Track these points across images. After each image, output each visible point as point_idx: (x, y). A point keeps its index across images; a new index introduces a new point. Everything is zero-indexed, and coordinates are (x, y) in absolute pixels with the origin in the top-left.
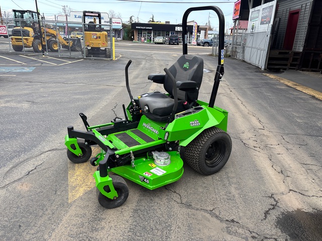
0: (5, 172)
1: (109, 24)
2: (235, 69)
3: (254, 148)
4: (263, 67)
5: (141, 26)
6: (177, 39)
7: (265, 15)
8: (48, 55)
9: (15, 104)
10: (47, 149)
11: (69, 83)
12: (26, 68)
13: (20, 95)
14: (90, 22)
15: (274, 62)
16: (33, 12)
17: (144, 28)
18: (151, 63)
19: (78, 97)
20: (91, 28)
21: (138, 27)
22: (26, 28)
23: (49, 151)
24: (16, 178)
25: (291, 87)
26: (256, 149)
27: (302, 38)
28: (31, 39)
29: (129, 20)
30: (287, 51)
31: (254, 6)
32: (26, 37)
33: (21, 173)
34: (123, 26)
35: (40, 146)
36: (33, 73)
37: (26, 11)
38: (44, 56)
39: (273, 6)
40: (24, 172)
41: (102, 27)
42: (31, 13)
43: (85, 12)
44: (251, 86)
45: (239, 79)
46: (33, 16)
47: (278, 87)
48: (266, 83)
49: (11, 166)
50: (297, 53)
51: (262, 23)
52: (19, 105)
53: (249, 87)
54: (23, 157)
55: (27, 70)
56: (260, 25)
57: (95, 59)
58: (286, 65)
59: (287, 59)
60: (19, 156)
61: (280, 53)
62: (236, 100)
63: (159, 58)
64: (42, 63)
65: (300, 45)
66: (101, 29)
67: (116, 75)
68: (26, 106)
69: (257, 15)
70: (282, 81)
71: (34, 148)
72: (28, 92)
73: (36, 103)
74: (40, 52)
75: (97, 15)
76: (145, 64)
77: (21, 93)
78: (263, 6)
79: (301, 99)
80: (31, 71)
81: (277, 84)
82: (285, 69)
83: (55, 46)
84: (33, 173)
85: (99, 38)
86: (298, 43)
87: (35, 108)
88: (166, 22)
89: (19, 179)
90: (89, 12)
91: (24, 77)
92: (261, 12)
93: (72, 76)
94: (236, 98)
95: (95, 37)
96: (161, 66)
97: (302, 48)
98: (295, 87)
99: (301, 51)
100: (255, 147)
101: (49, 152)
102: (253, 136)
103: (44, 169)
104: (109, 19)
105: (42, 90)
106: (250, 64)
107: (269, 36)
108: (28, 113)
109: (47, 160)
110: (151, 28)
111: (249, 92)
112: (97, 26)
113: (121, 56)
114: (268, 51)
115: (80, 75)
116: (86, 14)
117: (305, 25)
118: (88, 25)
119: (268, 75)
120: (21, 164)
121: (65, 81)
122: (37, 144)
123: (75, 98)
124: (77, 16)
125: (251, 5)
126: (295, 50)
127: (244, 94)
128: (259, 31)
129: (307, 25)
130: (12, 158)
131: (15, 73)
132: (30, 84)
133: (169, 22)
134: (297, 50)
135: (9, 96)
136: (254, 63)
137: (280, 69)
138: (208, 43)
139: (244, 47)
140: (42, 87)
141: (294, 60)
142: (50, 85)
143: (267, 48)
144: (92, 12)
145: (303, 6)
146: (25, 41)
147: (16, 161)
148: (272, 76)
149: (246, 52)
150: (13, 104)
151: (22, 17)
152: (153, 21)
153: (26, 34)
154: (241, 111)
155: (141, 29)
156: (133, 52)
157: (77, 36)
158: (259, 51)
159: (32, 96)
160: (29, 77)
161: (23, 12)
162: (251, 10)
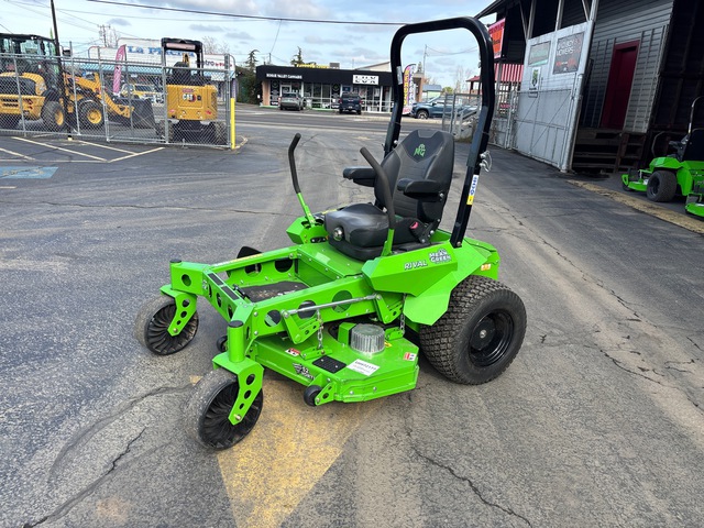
0: (50, 463)
1: (223, 68)
2: (505, 169)
3: (642, 373)
4: (564, 167)
5: (277, 73)
6: (358, 103)
7: (564, 52)
8: (81, 138)
9: (30, 263)
10: (143, 391)
11: (147, 205)
12: (35, 169)
13: (36, 239)
14: (177, 64)
15: (587, 155)
16: (43, 39)
17: (285, 76)
18: (318, 155)
19: (178, 241)
20: (180, 76)
21: (272, 75)
22: (27, 75)
23: (150, 394)
24: (84, 484)
25: (643, 212)
26: (647, 374)
27: (647, 103)
28: (39, 100)
29: (247, 58)
30: (613, 131)
31: (535, 34)
32: (28, 97)
33: (93, 467)
34: (236, 72)
35: (124, 381)
36: (53, 180)
37: (28, 37)
38: (70, 139)
39: (582, 33)
40: (101, 463)
41: (206, 74)
42: (39, 42)
43: (165, 41)
44: (558, 211)
45: (524, 193)
46: (43, 48)
47: (616, 212)
48: (585, 202)
49: (61, 445)
50: (636, 137)
51: (557, 70)
52: (42, 266)
53: (554, 214)
54: (88, 414)
55: (37, 173)
56: (552, 75)
57: (190, 148)
58: (612, 161)
59: (614, 149)
60: (77, 412)
61: (599, 136)
62: (544, 246)
63: (332, 146)
64: (71, 157)
65: (641, 119)
66: (201, 80)
67: (249, 185)
68: (58, 266)
69: (545, 53)
70: (618, 199)
71: (109, 388)
72: (55, 230)
73: (83, 260)
74: (59, 129)
75: (193, 47)
76: (306, 159)
77: (37, 232)
78: (559, 33)
79: (679, 240)
80: (49, 175)
81: (609, 204)
82: (611, 171)
83: (93, 115)
84: (126, 466)
85: (199, 98)
86: (637, 114)
87: (82, 273)
88: (332, 64)
89: (93, 487)
90: (174, 41)
91: (35, 191)
92: (554, 47)
93: (149, 189)
94: (540, 241)
95: (190, 97)
96: (342, 163)
97: (647, 125)
98: (650, 211)
99: (644, 130)
100: (643, 370)
101: (150, 398)
102: (625, 340)
103: (152, 452)
104: (223, 58)
105: (87, 225)
106: (531, 158)
107: (576, 99)
108: (70, 285)
109: (150, 422)
110: (299, 77)
111: (561, 227)
112: (193, 73)
113: (245, 140)
114: (574, 130)
115: (169, 187)
116: (168, 45)
117: (653, 76)
118: (174, 70)
119: (580, 183)
120: (88, 436)
121: (136, 201)
122: (114, 376)
123: (172, 245)
124: (134, 49)
125: (528, 32)
126: (629, 129)
127: (553, 232)
128: (550, 88)
129: (657, 76)
130: (58, 421)
131: (12, 182)
132: (55, 209)
133: (337, 65)
134: (634, 130)
135: (11, 240)
136: (542, 156)
137: (598, 170)
138: (425, 110)
139: (515, 122)
140: (86, 218)
141: (631, 150)
142: (105, 210)
143: (572, 125)
144: (183, 42)
145: (646, 33)
146: (25, 105)
147: (70, 427)
148: (590, 187)
149: (519, 132)
150: (26, 264)
151: (18, 50)
152: (300, 62)
153: (28, 89)
154: (566, 275)
155: (277, 78)
156: (269, 131)
157: (136, 92)
158: (552, 131)
159: (68, 241)
160: (48, 191)
161: (20, 39)
162: (530, 42)
